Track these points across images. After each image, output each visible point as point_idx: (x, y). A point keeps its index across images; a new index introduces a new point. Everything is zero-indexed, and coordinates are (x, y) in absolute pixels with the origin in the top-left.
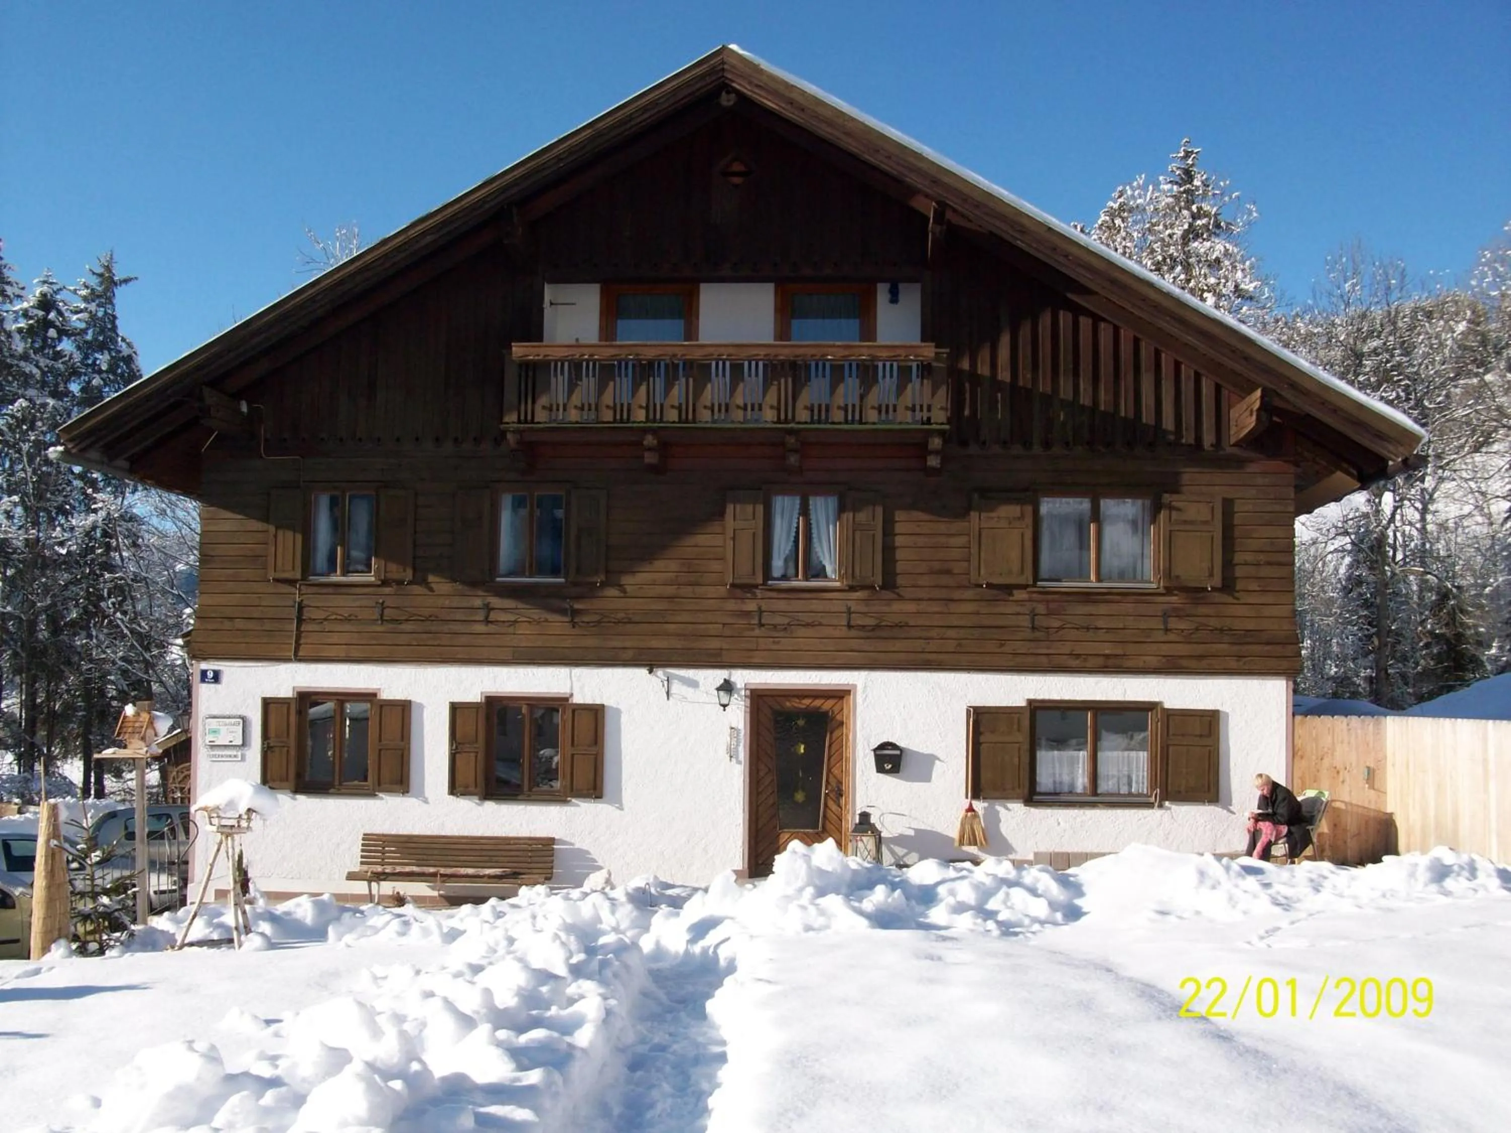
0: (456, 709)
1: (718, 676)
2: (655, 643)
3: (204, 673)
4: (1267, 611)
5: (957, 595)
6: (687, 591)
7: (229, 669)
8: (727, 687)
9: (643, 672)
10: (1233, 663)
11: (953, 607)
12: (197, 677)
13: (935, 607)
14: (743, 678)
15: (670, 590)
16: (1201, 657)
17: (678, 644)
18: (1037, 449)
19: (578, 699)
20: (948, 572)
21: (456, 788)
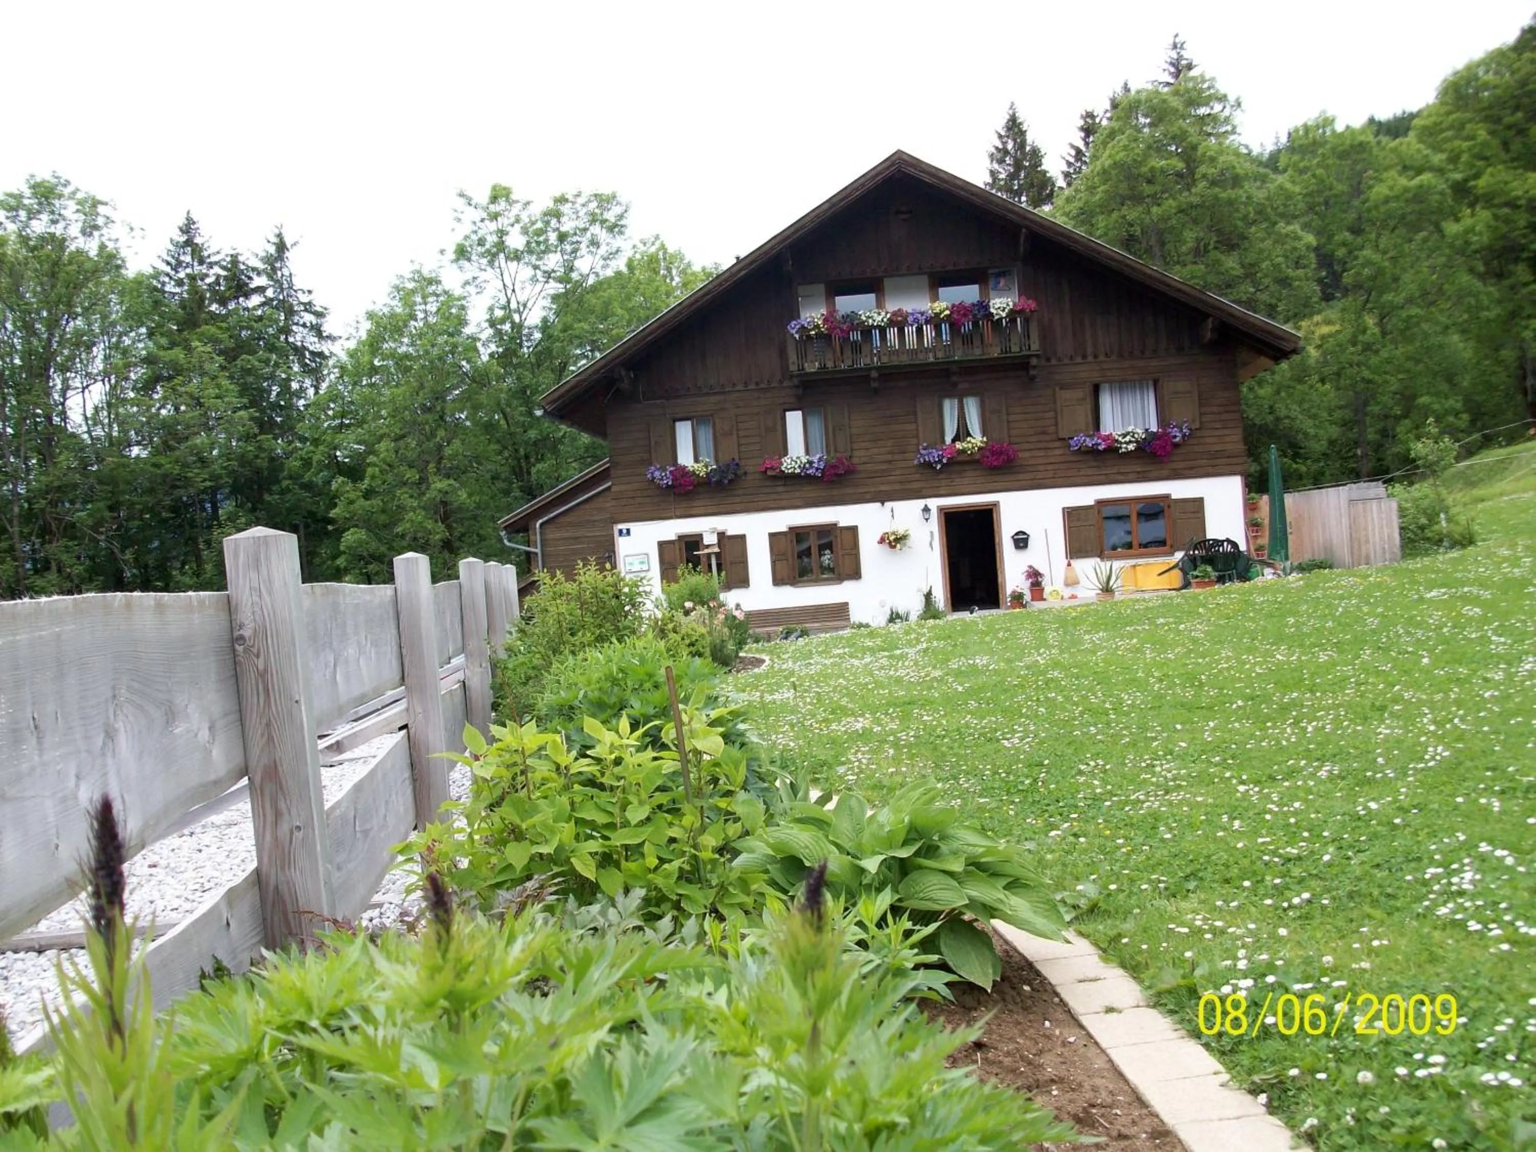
0: (772, 536)
1: (920, 503)
2: (883, 488)
3: (621, 531)
4: (1227, 439)
5: (1051, 445)
6: (897, 457)
7: (635, 527)
8: (926, 510)
9: (878, 505)
10: (1210, 470)
11: (1050, 453)
12: (616, 533)
13: (1042, 453)
14: (934, 503)
15: (889, 457)
16: (1191, 468)
17: (897, 487)
18: (1090, 359)
19: (841, 524)
20: (1044, 433)
21: (778, 580)
